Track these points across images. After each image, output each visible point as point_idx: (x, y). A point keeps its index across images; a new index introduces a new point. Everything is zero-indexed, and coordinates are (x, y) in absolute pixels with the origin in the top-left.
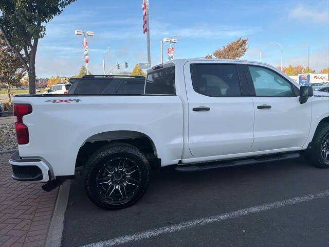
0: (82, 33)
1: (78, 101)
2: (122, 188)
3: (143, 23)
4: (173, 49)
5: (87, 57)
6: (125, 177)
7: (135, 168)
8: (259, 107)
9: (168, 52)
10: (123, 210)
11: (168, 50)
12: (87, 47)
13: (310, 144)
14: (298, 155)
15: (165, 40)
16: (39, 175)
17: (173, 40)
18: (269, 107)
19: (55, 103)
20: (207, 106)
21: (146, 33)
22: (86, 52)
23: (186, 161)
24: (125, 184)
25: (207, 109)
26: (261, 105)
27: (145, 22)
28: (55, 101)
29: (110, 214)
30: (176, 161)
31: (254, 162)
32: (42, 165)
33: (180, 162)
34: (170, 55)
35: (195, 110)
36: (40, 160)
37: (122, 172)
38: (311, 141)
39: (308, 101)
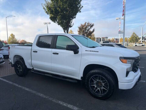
0: (119, 19)
8: (54, 53)
18: (58, 54)
20: (37, 51)
27: (123, 11)
30: (31, 68)
33: (33, 68)
38: (82, 76)
39: (80, 53)
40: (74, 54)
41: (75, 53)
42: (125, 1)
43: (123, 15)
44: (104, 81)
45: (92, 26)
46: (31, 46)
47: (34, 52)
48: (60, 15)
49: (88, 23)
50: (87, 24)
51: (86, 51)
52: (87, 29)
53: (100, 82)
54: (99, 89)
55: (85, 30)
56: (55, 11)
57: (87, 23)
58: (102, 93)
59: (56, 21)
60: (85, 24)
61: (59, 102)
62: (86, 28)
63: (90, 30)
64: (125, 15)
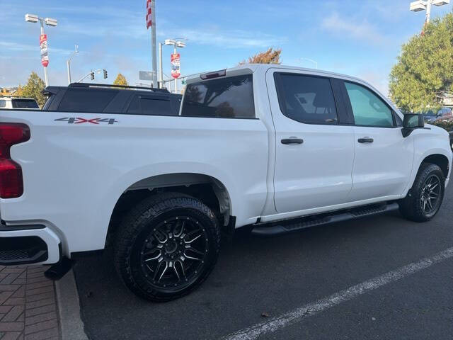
0: (37, 20)
1: (112, 121)
2: (178, 265)
3: (146, 11)
4: (178, 55)
5: (46, 58)
6: (182, 247)
7: (200, 232)
8: (360, 141)
9: (172, 60)
10: (180, 301)
11: (172, 56)
12: (46, 42)
13: (410, 191)
14: (396, 206)
15: (167, 42)
16: (42, 252)
17: (179, 43)
18: (371, 141)
19: (73, 125)
21: (150, 27)
22: (45, 50)
23: (266, 218)
24: (183, 259)
25: (299, 142)
26: (362, 137)
27: (150, 12)
28: (71, 120)
29: (161, 308)
31: (350, 216)
32: (47, 235)
34: (175, 64)
35: (285, 142)
36: (44, 227)
37: (178, 240)
41: (405, 136)
54: (426, 202)
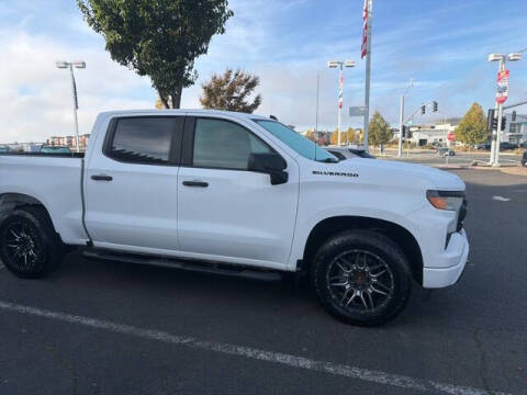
8: (187, 184)
9: (499, 80)
11: (499, 74)
13: (299, 263)
17: (511, 55)
18: (205, 185)
20: (109, 175)
21: (365, 57)
25: (110, 179)
26: (191, 180)
27: (365, 40)
30: (84, 241)
33: (90, 244)
34: (502, 84)
35: (93, 178)
38: (301, 258)
39: (292, 179)
40: (270, 185)
41: (274, 182)
42: (370, 9)
43: (364, 54)
44: (376, 267)
45: (251, 85)
46: (81, 155)
47: (96, 178)
48: (149, 37)
49: (237, 75)
50: (232, 77)
51: (314, 172)
52: (235, 95)
53: (363, 272)
54: (358, 293)
55: (230, 99)
56: (130, 23)
57: (234, 72)
58: (369, 307)
59: (131, 59)
60: (228, 76)
61: (239, 349)
62: (232, 90)
63: (245, 100)
64: (369, 52)
